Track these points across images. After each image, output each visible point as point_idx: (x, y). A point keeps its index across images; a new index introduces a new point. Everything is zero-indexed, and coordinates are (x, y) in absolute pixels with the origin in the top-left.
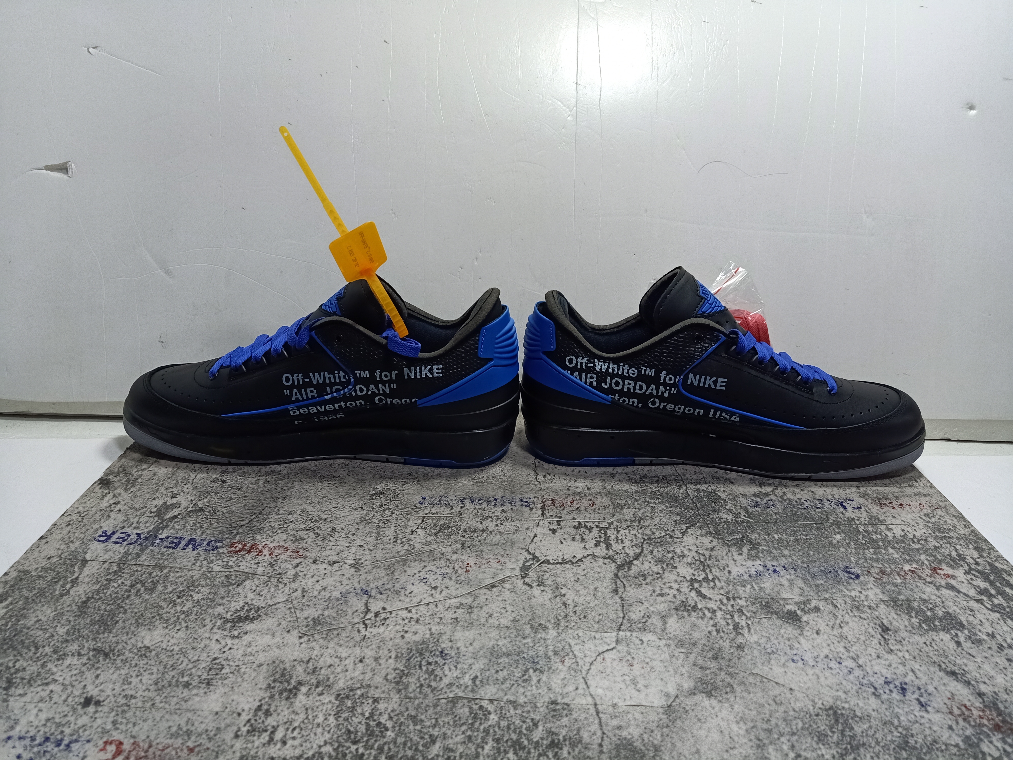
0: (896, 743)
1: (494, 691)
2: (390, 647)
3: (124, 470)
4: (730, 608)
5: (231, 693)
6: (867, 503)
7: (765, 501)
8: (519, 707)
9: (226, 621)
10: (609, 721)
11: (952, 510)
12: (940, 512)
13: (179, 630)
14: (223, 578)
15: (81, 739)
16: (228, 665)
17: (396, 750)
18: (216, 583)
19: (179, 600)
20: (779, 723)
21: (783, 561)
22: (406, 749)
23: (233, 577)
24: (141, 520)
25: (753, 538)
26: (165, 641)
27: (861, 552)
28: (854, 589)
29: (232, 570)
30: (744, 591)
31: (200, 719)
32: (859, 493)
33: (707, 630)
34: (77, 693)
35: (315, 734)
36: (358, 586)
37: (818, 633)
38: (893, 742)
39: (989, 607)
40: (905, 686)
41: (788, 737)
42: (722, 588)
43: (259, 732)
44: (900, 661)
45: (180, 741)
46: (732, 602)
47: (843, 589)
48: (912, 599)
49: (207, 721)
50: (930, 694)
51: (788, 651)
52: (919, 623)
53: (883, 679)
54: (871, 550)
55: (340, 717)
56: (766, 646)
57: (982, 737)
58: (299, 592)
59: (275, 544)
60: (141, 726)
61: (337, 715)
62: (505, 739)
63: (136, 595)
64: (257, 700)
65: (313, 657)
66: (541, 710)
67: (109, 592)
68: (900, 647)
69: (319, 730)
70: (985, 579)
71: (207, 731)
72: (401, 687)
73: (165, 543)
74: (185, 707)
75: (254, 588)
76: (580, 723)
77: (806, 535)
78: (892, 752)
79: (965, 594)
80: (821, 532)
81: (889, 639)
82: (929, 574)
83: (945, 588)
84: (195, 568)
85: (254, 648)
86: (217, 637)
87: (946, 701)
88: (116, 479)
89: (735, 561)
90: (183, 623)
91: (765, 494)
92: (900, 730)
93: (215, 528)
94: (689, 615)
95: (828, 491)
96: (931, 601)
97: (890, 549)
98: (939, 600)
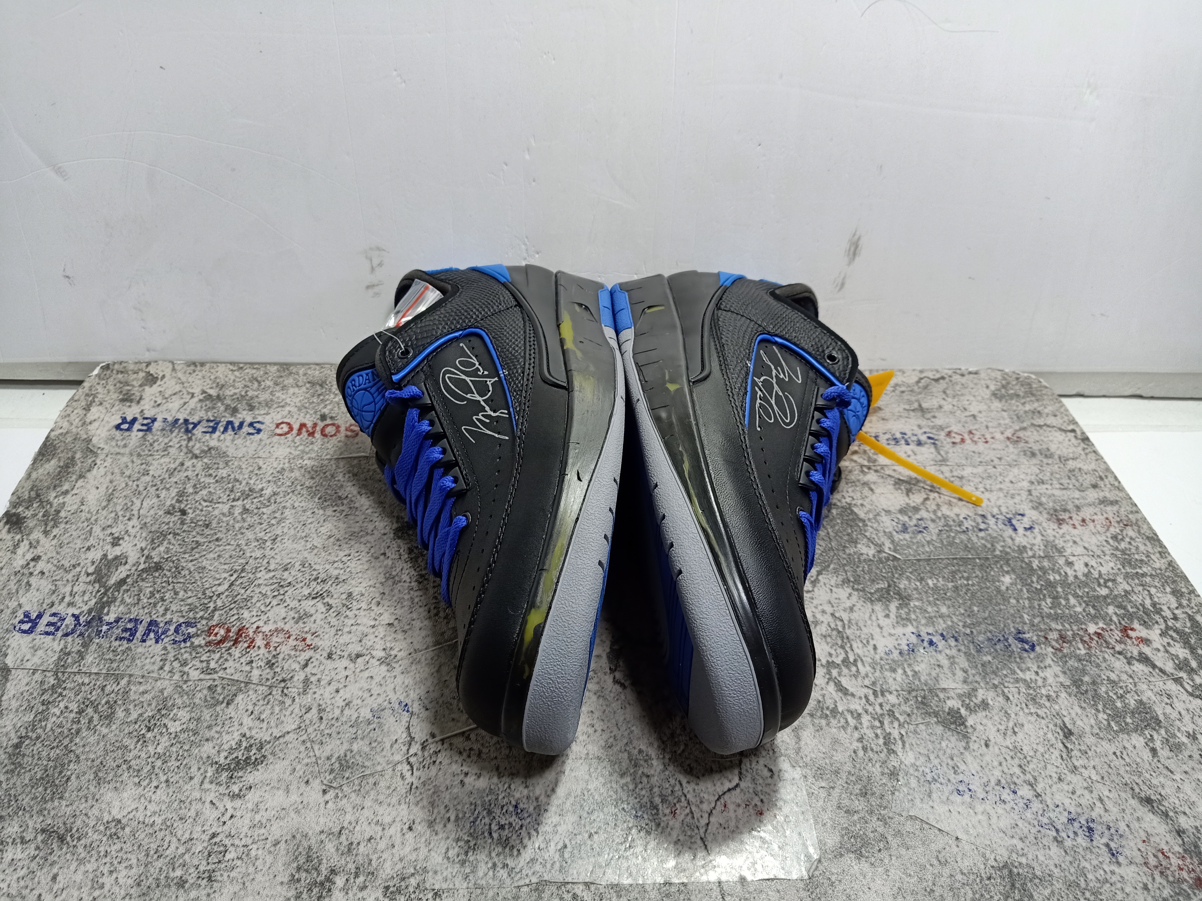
1: (589, 868)
2: (446, 801)
3: (38, 495)
4: (878, 708)
5: (242, 893)
6: (1041, 519)
7: (914, 522)
8: (623, 894)
9: (220, 768)
11: (1144, 529)
12: (1130, 532)
13: (156, 787)
16: (232, 845)
18: (197, 701)
19: (149, 735)
21: (941, 625)
23: (219, 689)
24: (76, 589)
25: (902, 586)
26: (141, 808)
27: (1036, 603)
28: (1028, 669)
29: (215, 676)
30: (895, 679)
32: (1031, 501)
33: (852, 748)
36: (394, 698)
37: (987, 745)
39: (1190, 690)
40: (1092, 825)
42: (867, 675)
44: (1085, 785)
47: (1016, 669)
48: (1099, 681)
50: (1121, 836)
51: (952, 776)
52: (1107, 720)
53: (1066, 814)
54: (1048, 601)
56: (926, 771)
58: (314, 712)
59: (271, 626)
63: (89, 728)
65: (345, 824)
67: (49, 726)
68: (1086, 761)
70: (1185, 643)
72: (468, 870)
73: (116, 631)
75: (250, 708)
77: (968, 579)
79: (1161, 670)
80: (986, 572)
81: (1072, 750)
82: (1118, 639)
83: (1138, 660)
84: (164, 674)
85: (264, 814)
86: (211, 796)
87: (1141, 845)
88: (28, 513)
89: (881, 628)
90: (161, 775)
91: (914, 507)
92: (1088, 894)
93: (183, 600)
94: (828, 724)
95: (993, 500)
96: (1122, 684)
97: (1070, 597)
98: (1131, 681)
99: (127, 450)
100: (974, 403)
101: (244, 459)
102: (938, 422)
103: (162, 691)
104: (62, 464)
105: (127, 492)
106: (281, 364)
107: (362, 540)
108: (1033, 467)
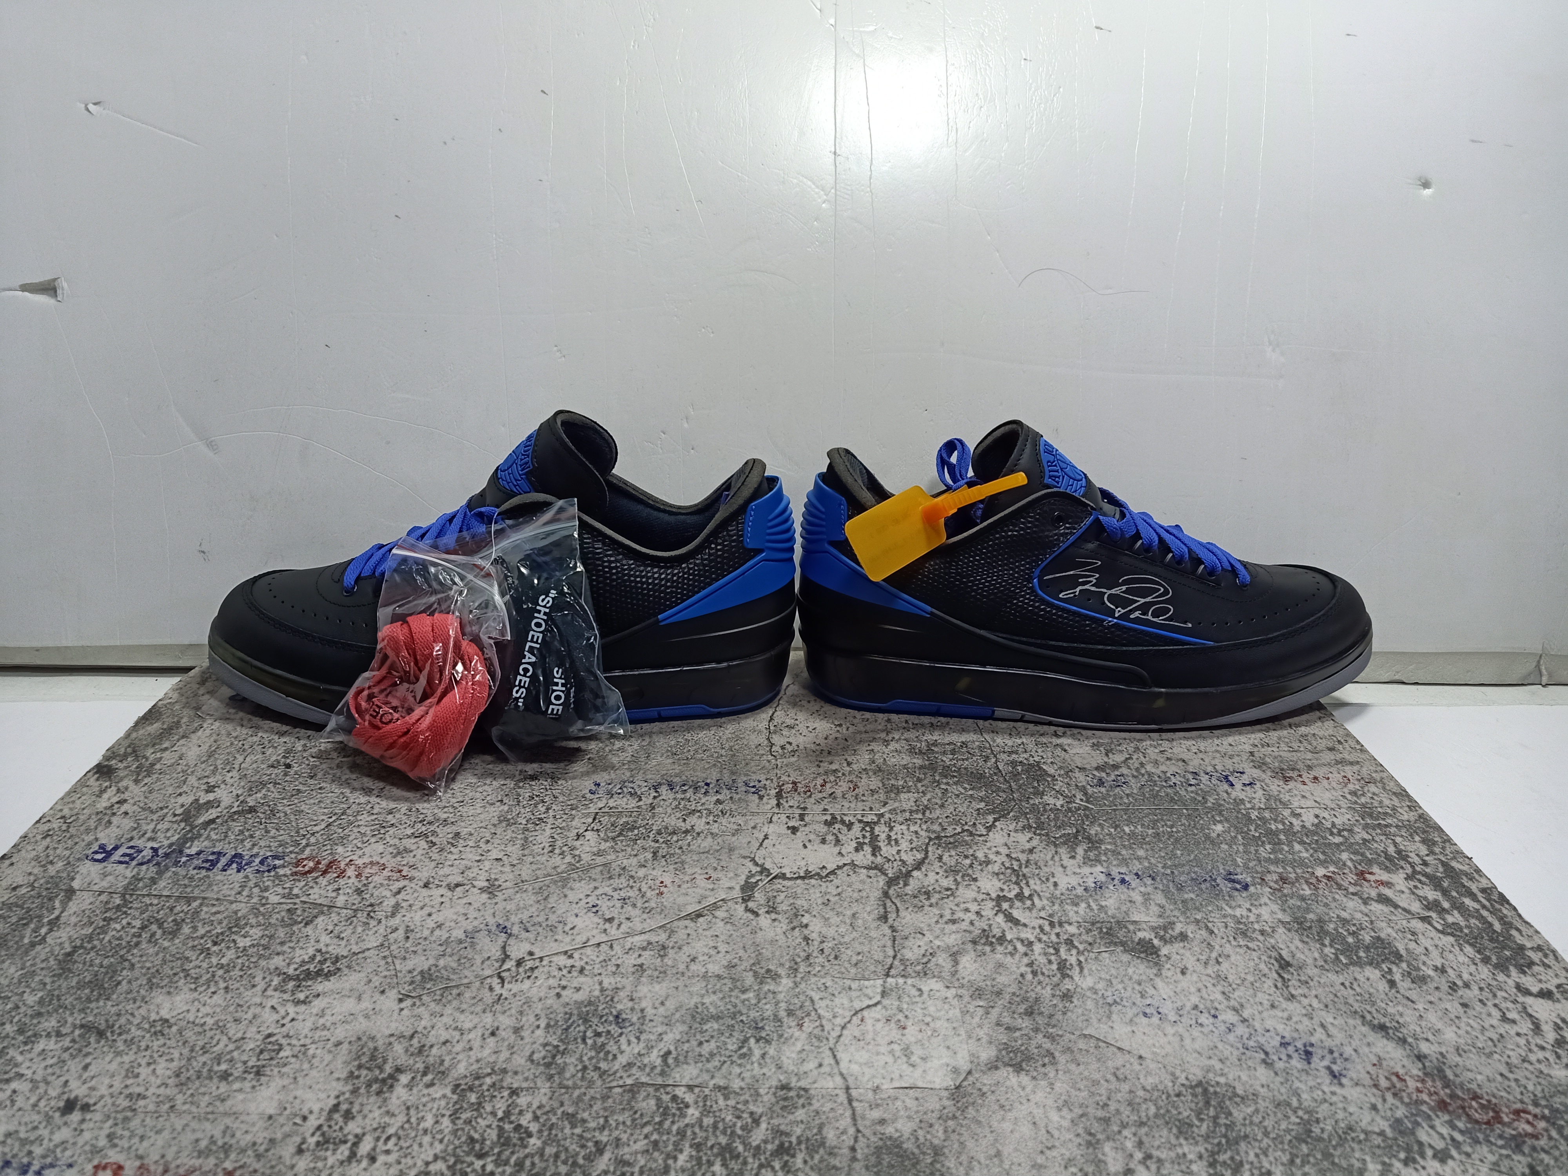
0: (1293, 1133)
1: (695, 1072)
2: (538, 1011)
3: (134, 751)
4: (1054, 938)
5: (292, 1086)
6: (1264, 776)
7: (1113, 777)
8: (732, 1096)
9: (288, 978)
10: (867, 1112)
11: (1391, 785)
12: (1373, 788)
13: (214, 993)
14: (283, 914)
15: (59, 1163)
16: (289, 1044)
17: (543, 1165)
18: (273, 921)
19: (215, 948)
20: (1122, 1109)
21: (1136, 866)
22: (559, 1163)
23: (299, 912)
24: (159, 827)
25: (1093, 832)
26: (193, 1010)
27: (1252, 849)
28: (1240, 906)
29: (297, 901)
30: (1077, 912)
31: (244, 1127)
32: (1253, 761)
33: (1019, 972)
34: (53, 1093)
35: (421, 1145)
36: (492, 921)
37: (1183, 973)
38: (1288, 1131)
39: (1440, 927)
40: (1310, 1049)
41: (1133, 1129)
42: (1043, 908)
43: (334, 1143)
44: (1304, 1012)
45: (212, 1161)
46: (1057, 930)
47: (1224, 906)
48: (1327, 918)
49: (255, 1129)
50: (1346, 1060)
51: (1138, 1001)
52: (1335, 954)
53: (1279, 1038)
54: (1268, 847)
55: (459, 1118)
56: (1106, 994)
57: (1419, 1119)
58: (401, 933)
59: (366, 860)
60: (152, 1140)
61: (454, 1117)
62: (709, 1144)
63: (150, 941)
64: (333, 1096)
65: (419, 1029)
66: (766, 1099)
67: (107, 939)
68: (1306, 990)
69: (427, 1139)
70: (1435, 886)
71: (254, 1144)
72: (553, 1072)
73: (196, 862)
74: (221, 1109)
75: (330, 928)
76: (824, 1117)
77: (1172, 827)
78: (1286, 1147)
79: (1404, 910)
80: (1194, 821)
81: (1289, 980)
82: (1353, 881)
83: (1375, 901)
84: (241, 898)
85: (329, 1018)
86: (273, 1002)
87: (1370, 1068)
88: (121, 765)
89: (1065, 868)
90: (221, 982)
91: (1113, 765)
92: (1300, 1113)
93: (273, 838)
94: (992, 951)
95: (1207, 760)
96: (1354, 922)
97: (1296, 844)
98: (1366, 918)
99: (238, 716)
104: (165, 727)
105: (230, 748)
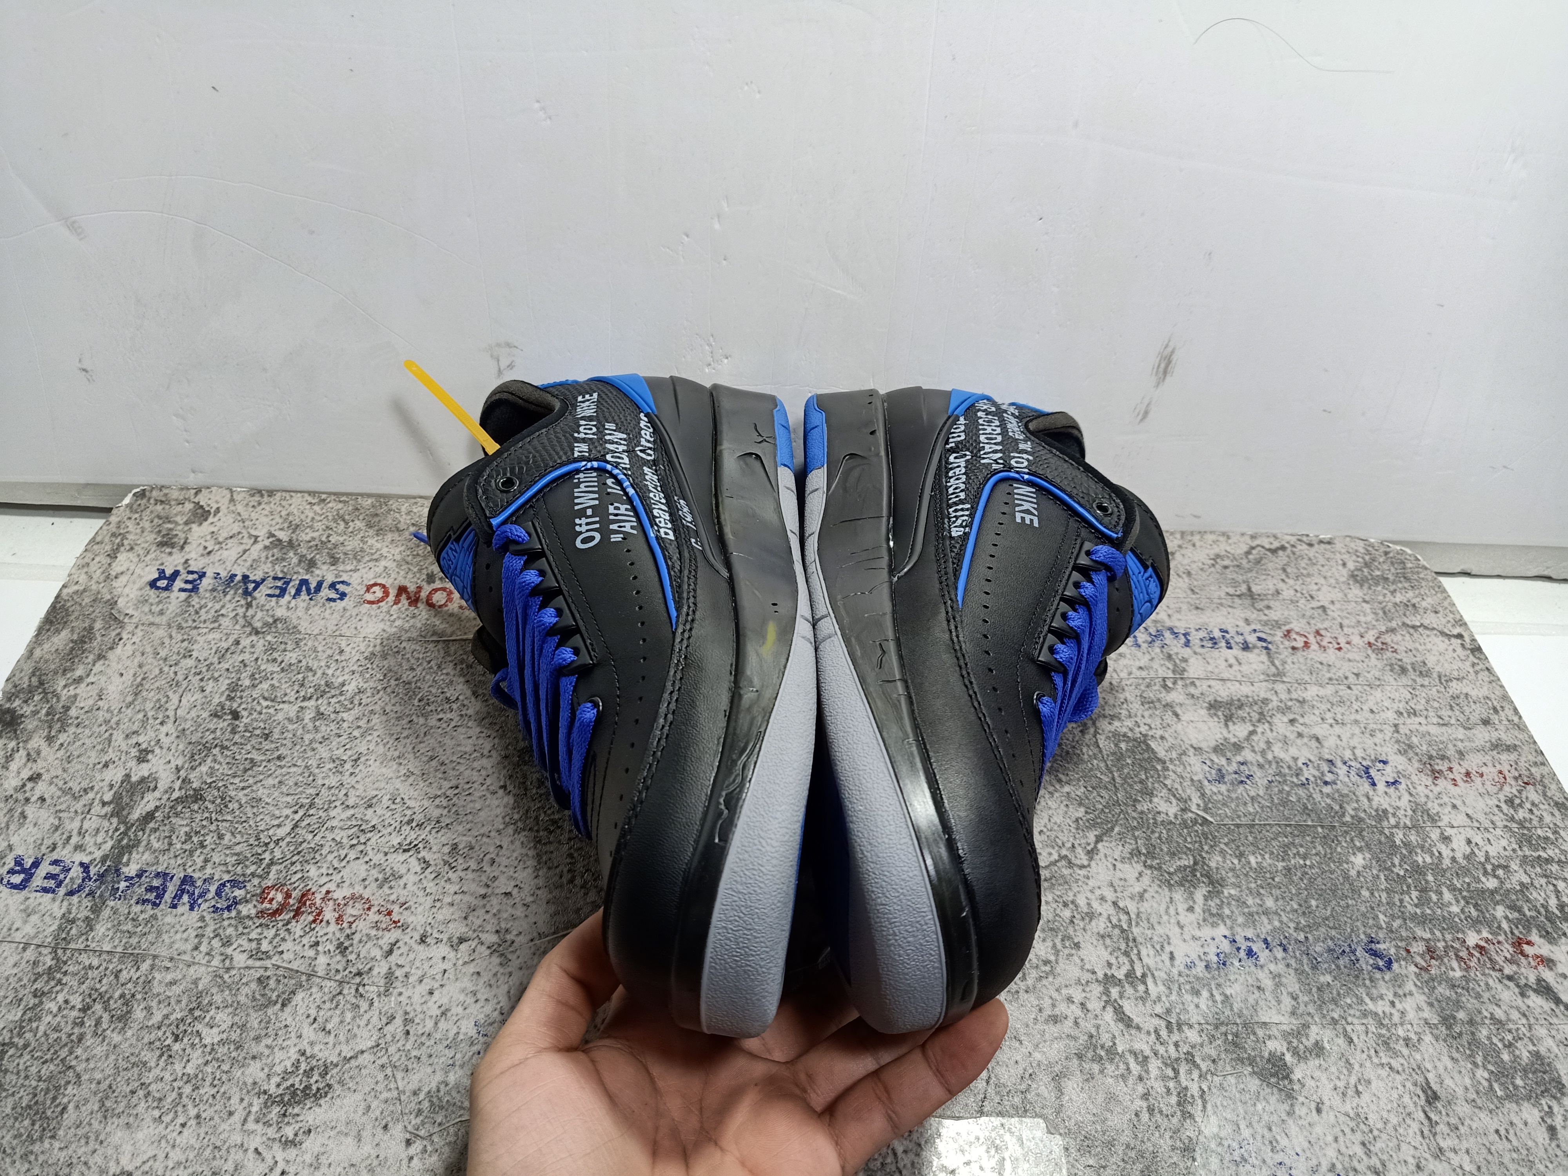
3: (41, 683)
4: (1171, 1049)
6: (1410, 769)
7: (1234, 767)
9: (270, 1101)
11: (1552, 791)
12: (1532, 794)
13: (183, 1125)
18: (242, 999)
19: (177, 1047)
21: (1265, 927)
23: (272, 983)
24: (85, 825)
25: (1213, 864)
26: (161, 1156)
27: (1397, 897)
28: (1381, 997)
29: (268, 963)
32: (1398, 742)
33: (1133, 1108)
37: (1319, 1111)
42: (1159, 999)
47: (1364, 995)
48: (1478, 1019)
51: (1268, 1155)
52: (1489, 1080)
54: (1414, 894)
56: (1232, 1145)
58: (399, 1023)
59: (346, 891)
63: (95, 1034)
67: (42, 1029)
68: (1456, 1142)
73: (138, 891)
75: (313, 1012)
77: (1305, 858)
80: (1331, 848)
81: (1437, 1123)
82: (1509, 956)
83: (1535, 991)
84: (200, 957)
86: (255, 1142)
88: (27, 710)
89: (1182, 928)
90: (190, 1107)
91: (1235, 744)
93: (229, 848)
94: (1102, 1072)
95: (1344, 738)
96: (1510, 1026)
97: (1445, 890)
98: (1524, 1021)
99: (164, 620)
100: (1325, 589)
101: (320, 638)
102: (1274, 615)
103: (195, 982)
104: (75, 637)
105: (161, 682)
106: (378, 496)
107: (476, 764)
108: (1402, 690)
